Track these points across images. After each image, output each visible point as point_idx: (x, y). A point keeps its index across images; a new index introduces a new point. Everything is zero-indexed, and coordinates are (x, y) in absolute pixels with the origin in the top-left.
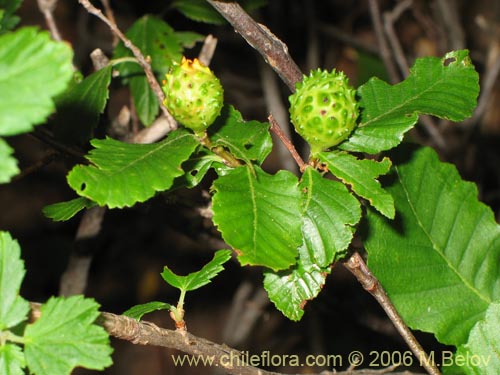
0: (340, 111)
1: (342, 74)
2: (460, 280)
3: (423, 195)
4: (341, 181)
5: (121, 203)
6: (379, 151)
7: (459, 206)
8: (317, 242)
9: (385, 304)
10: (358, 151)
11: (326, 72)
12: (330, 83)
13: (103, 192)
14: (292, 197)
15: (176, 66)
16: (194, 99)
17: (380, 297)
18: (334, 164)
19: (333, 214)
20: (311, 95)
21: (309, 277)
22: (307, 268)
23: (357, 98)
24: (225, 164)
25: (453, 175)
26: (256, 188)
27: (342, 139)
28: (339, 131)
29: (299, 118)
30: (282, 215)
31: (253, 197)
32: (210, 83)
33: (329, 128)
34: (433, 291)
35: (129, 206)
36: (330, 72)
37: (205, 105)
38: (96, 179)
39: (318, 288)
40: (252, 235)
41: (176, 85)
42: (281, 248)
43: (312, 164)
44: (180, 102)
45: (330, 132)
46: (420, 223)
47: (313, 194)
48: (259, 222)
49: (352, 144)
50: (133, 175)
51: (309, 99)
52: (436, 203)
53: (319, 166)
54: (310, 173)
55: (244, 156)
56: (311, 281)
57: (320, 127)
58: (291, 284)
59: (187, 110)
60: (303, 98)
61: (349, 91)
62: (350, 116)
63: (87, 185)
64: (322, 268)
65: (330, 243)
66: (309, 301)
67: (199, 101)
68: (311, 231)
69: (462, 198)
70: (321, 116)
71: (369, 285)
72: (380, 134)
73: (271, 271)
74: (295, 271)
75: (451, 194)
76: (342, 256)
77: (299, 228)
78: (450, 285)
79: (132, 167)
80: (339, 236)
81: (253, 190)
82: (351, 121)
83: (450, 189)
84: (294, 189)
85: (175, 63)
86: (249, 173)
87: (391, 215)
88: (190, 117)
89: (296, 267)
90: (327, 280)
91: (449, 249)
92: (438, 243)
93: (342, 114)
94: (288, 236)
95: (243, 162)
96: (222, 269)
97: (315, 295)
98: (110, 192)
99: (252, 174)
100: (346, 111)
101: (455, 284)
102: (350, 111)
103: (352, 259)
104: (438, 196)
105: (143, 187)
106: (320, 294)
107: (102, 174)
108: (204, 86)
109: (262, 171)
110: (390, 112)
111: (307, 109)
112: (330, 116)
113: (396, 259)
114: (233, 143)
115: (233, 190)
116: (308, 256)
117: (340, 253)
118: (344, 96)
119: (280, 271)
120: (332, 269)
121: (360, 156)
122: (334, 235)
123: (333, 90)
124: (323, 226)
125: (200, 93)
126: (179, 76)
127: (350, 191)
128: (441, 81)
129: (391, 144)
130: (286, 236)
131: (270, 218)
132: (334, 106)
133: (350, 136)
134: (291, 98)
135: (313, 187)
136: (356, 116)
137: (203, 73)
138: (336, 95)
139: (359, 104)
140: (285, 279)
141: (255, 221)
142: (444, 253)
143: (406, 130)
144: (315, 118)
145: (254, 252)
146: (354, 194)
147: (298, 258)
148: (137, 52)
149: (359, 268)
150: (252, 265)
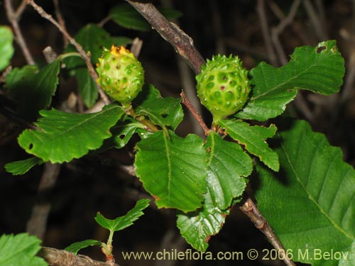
0: (236, 87)
1: (237, 58)
2: (331, 222)
3: (300, 157)
4: (237, 142)
5: (61, 159)
6: (267, 118)
7: (329, 165)
8: (218, 190)
9: (273, 239)
10: (251, 118)
11: (224, 56)
12: (228, 65)
13: (47, 151)
14: (199, 155)
15: (106, 52)
16: (121, 78)
17: (269, 234)
18: (232, 129)
19: (230, 168)
20: (213, 74)
21: (212, 218)
22: (210, 211)
23: (249, 77)
24: (146, 130)
25: (323, 142)
26: (170, 148)
27: (237, 109)
28: (235, 103)
29: (204, 92)
30: (191, 168)
31: (168, 155)
32: (133, 65)
33: (227, 100)
34: (310, 232)
35: (67, 161)
36: (228, 56)
37: (129, 82)
38: (42, 140)
39: (220, 226)
40: (167, 185)
41: (107, 67)
42: (190, 195)
43: (215, 129)
44: (110, 80)
45: (228, 103)
46: (298, 179)
47: (215, 152)
48: (172, 174)
49: (245, 113)
50: (71, 137)
51: (211, 78)
52: (310, 163)
53: (220, 131)
54: (212, 137)
55: (160, 122)
56: (214, 221)
57: (220, 99)
58: (198, 223)
59: (115, 87)
60: (206, 77)
61: (243, 71)
62: (243, 91)
63: (34, 145)
64: (222, 210)
65: (228, 191)
66: (212, 237)
67: (125, 79)
68: (213, 181)
69: (330, 160)
70: (220, 91)
71: (260, 224)
72: (268, 106)
73: (182, 213)
74: (201, 213)
75: (322, 156)
76: (238, 201)
77: (204, 179)
78: (323, 227)
79: (71, 131)
80: (235, 185)
81: (168, 149)
82: (245, 95)
83: (321, 152)
84: (200, 149)
85: (106, 50)
86: (165, 136)
87: (276, 169)
88: (118, 92)
89: (202, 210)
90: (226, 220)
91: (321, 199)
92: (312, 194)
93: (237, 88)
94: (195, 185)
95: (159, 128)
96: (142, 213)
97: (217, 231)
98: (53, 150)
99: (167, 137)
100: (240, 87)
101: (327, 226)
102: (243, 86)
103: (247, 204)
104: (312, 158)
105: (79, 146)
106: (220, 230)
107: (47, 136)
108: (129, 68)
109: (175, 135)
110: (275, 88)
111: (210, 86)
112: (227, 91)
113: (280, 207)
114: (152, 113)
115: (153, 150)
116: (211, 201)
117: (237, 198)
118: (239, 75)
119: (188, 213)
120: (230, 211)
121: (252, 122)
122: (231, 184)
123: (231, 71)
124: (223, 177)
125: (125, 73)
126: (109, 60)
127: (244, 150)
128: (315, 65)
129: (276, 114)
130: (194, 185)
131: (182, 171)
132: (231, 83)
133: (244, 107)
134: (197, 78)
135: (215, 147)
136: (248, 91)
137: (128, 58)
138: (232, 74)
139: (250, 82)
140: (193, 219)
141: (169, 174)
142: (317, 202)
143: (288, 102)
144: (216, 93)
145: (169, 197)
146: (247, 152)
147: (203, 203)
148: (79, 48)
149: (252, 211)
150: (166, 207)
